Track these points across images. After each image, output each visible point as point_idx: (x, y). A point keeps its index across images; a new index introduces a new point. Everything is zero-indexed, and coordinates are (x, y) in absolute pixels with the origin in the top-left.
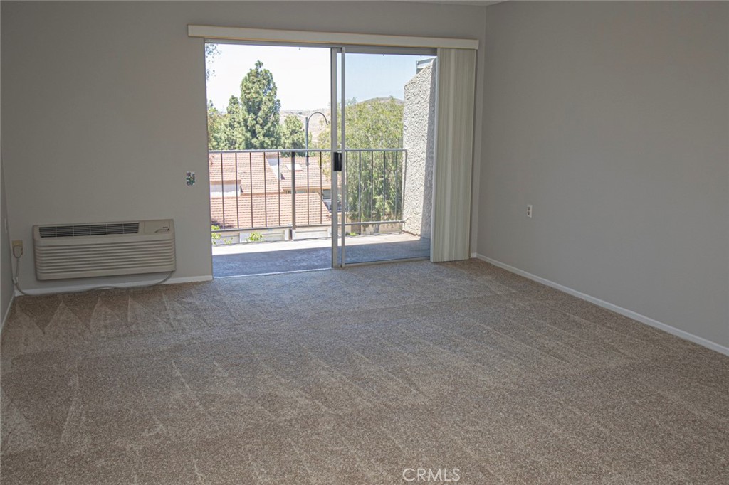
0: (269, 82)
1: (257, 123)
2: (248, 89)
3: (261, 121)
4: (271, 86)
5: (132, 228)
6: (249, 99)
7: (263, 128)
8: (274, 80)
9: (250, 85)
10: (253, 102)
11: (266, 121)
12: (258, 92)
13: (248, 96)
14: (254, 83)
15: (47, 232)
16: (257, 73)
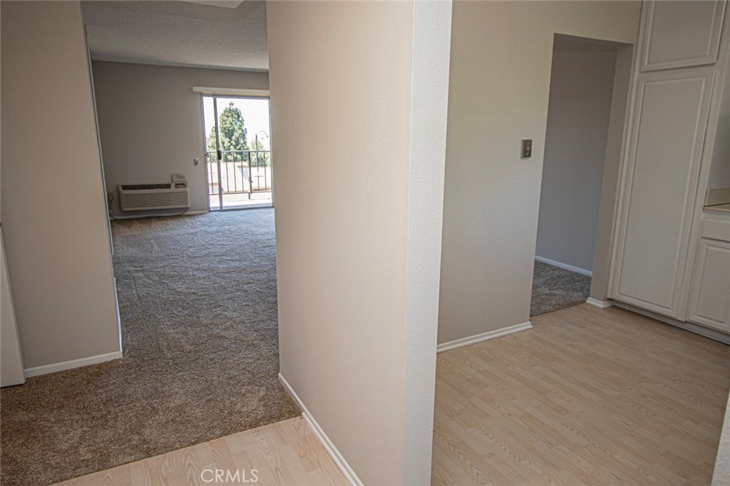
0: (239, 116)
1: (231, 144)
2: (224, 121)
3: (234, 143)
4: (240, 119)
5: (168, 186)
6: (225, 128)
7: (235, 148)
8: (242, 115)
9: (226, 118)
10: (229, 130)
11: (237, 143)
12: (231, 123)
13: (224, 126)
14: (228, 117)
15: (125, 188)
16: (230, 110)
